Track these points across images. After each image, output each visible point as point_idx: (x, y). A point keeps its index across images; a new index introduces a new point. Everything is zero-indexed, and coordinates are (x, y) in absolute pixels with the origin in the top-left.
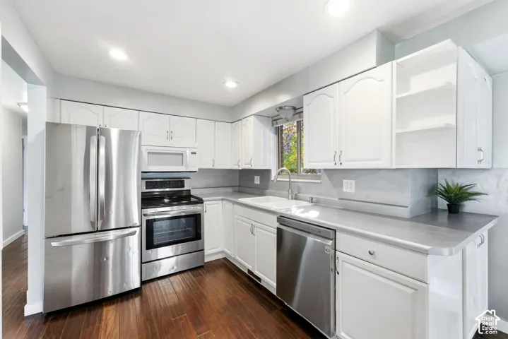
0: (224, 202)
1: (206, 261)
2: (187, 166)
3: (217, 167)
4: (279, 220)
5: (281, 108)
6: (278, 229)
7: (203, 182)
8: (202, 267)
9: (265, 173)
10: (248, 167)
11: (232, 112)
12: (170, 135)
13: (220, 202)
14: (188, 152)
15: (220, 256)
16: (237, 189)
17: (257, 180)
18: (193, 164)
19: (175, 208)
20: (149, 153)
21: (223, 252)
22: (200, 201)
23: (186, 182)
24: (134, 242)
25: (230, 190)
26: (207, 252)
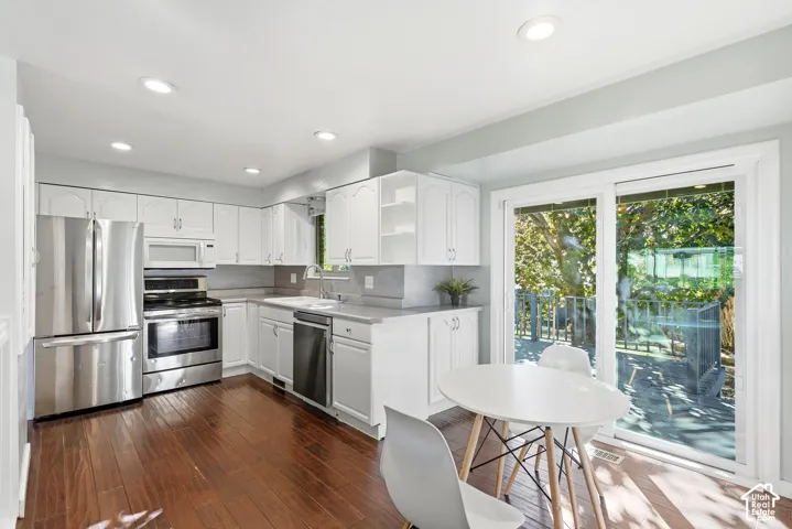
0: (250, 304)
1: (224, 376)
2: (201, 262)
3: (242, 263)
4: (295, 315)
5: (312, 198)
6: (295, 324)
7: (224, 282)
8: (218, 382)
9: (301, 270)
10: (279, 263)
11: (262, 195)
12: (178, 225)
13: (244, 304)
14: (203, 245)
15: (243, 371)
16: (271, 290)
17: (294, 278)
18: (209, 259)
19: (184, 310)
20: (151, 246)
21: (248, 365)
22: (217, 303)
23: (201, 281)
24: (127, 348)
25: (262, 291)
26: (226, 364)
